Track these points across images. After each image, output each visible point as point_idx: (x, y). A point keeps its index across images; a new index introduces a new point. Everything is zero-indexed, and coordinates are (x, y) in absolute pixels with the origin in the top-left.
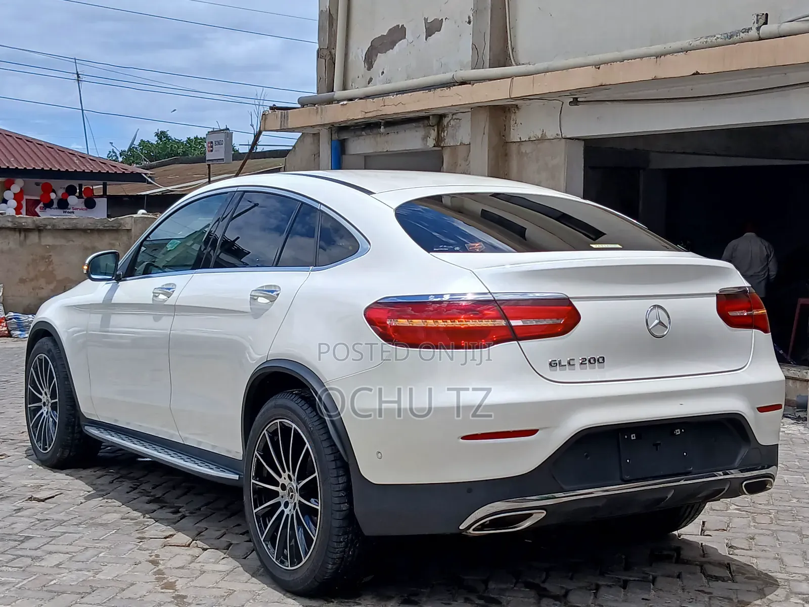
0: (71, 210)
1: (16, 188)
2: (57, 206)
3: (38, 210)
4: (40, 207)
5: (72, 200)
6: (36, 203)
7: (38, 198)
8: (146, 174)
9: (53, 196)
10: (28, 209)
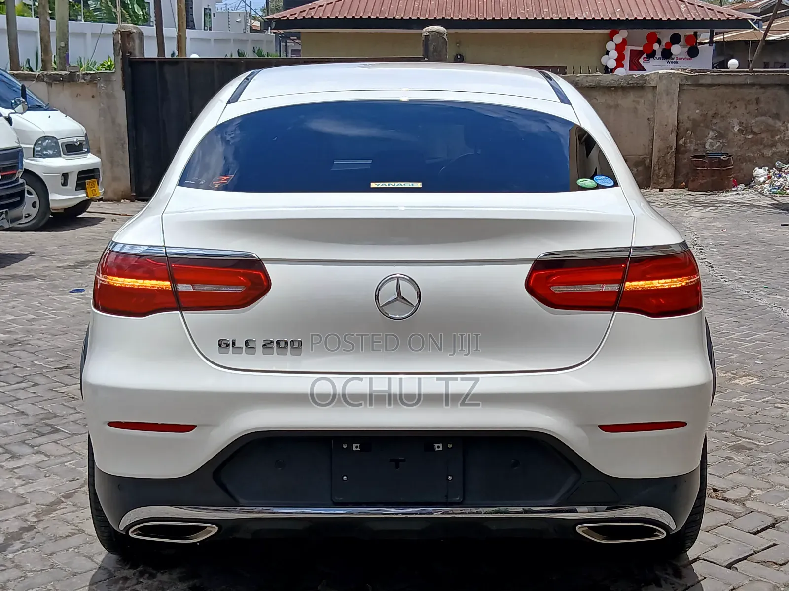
0: (675, 60)
1: (618, 39)
2: (661, 56)
3: (641, 60)
4: (644, 58)
5: (676, 49)
6: (639, 54)
7: (641, 49)
8: (752, 20)
9: (656, 46)
10: (632, 61)
